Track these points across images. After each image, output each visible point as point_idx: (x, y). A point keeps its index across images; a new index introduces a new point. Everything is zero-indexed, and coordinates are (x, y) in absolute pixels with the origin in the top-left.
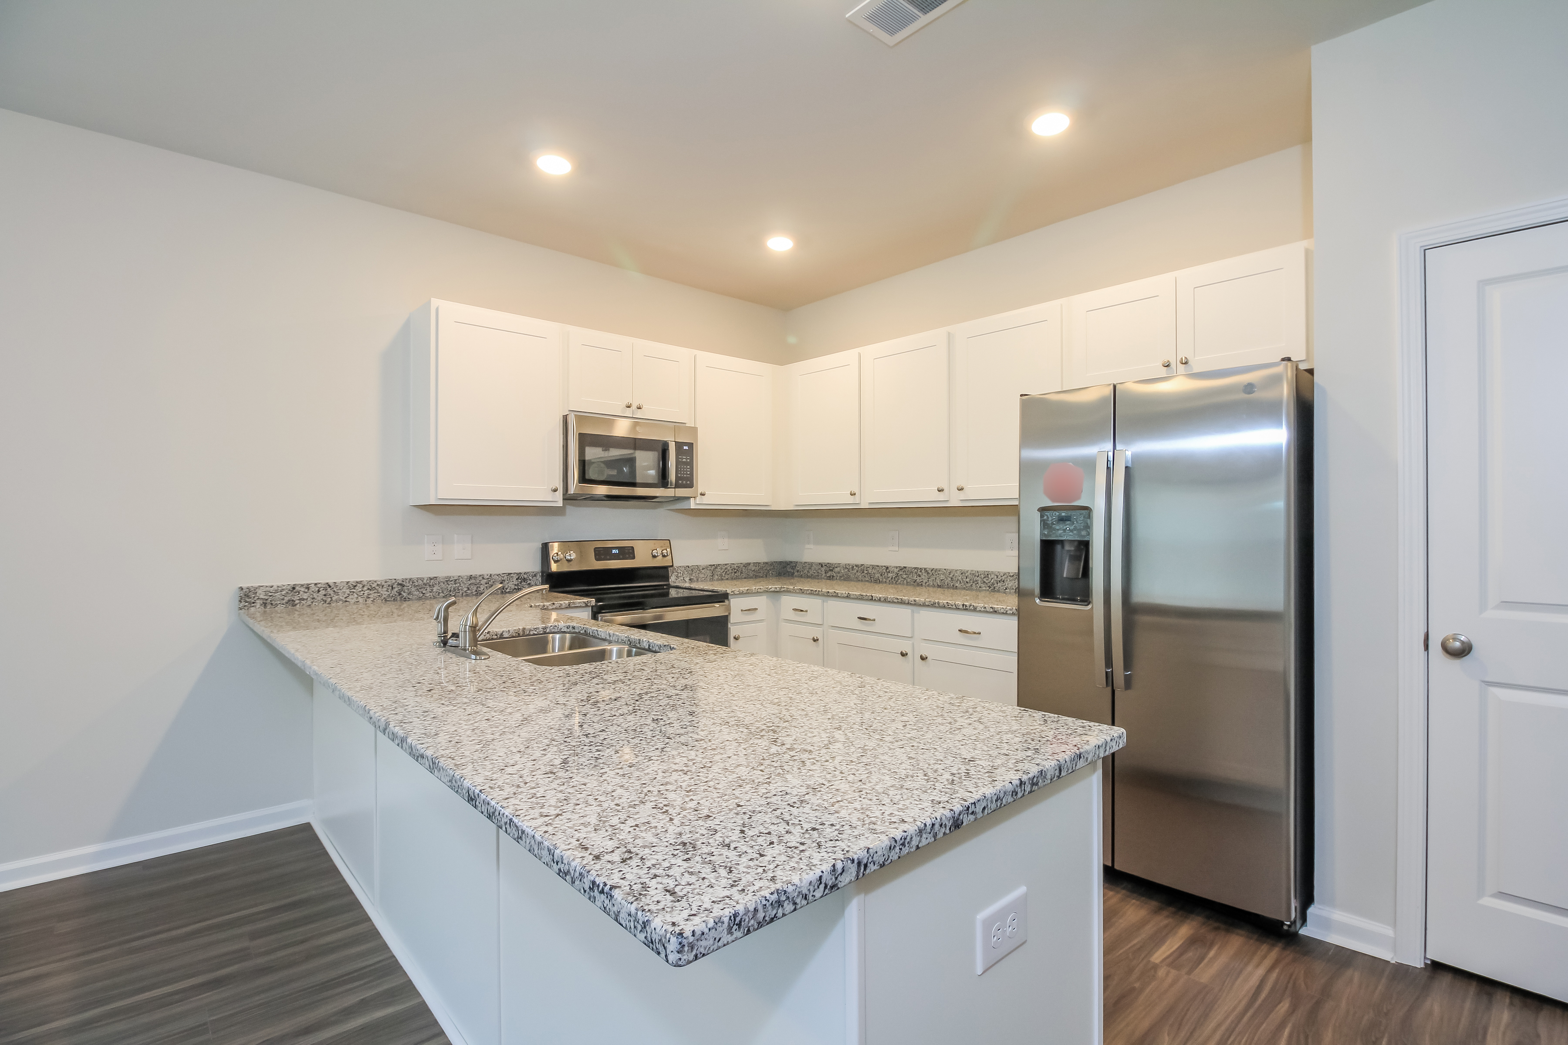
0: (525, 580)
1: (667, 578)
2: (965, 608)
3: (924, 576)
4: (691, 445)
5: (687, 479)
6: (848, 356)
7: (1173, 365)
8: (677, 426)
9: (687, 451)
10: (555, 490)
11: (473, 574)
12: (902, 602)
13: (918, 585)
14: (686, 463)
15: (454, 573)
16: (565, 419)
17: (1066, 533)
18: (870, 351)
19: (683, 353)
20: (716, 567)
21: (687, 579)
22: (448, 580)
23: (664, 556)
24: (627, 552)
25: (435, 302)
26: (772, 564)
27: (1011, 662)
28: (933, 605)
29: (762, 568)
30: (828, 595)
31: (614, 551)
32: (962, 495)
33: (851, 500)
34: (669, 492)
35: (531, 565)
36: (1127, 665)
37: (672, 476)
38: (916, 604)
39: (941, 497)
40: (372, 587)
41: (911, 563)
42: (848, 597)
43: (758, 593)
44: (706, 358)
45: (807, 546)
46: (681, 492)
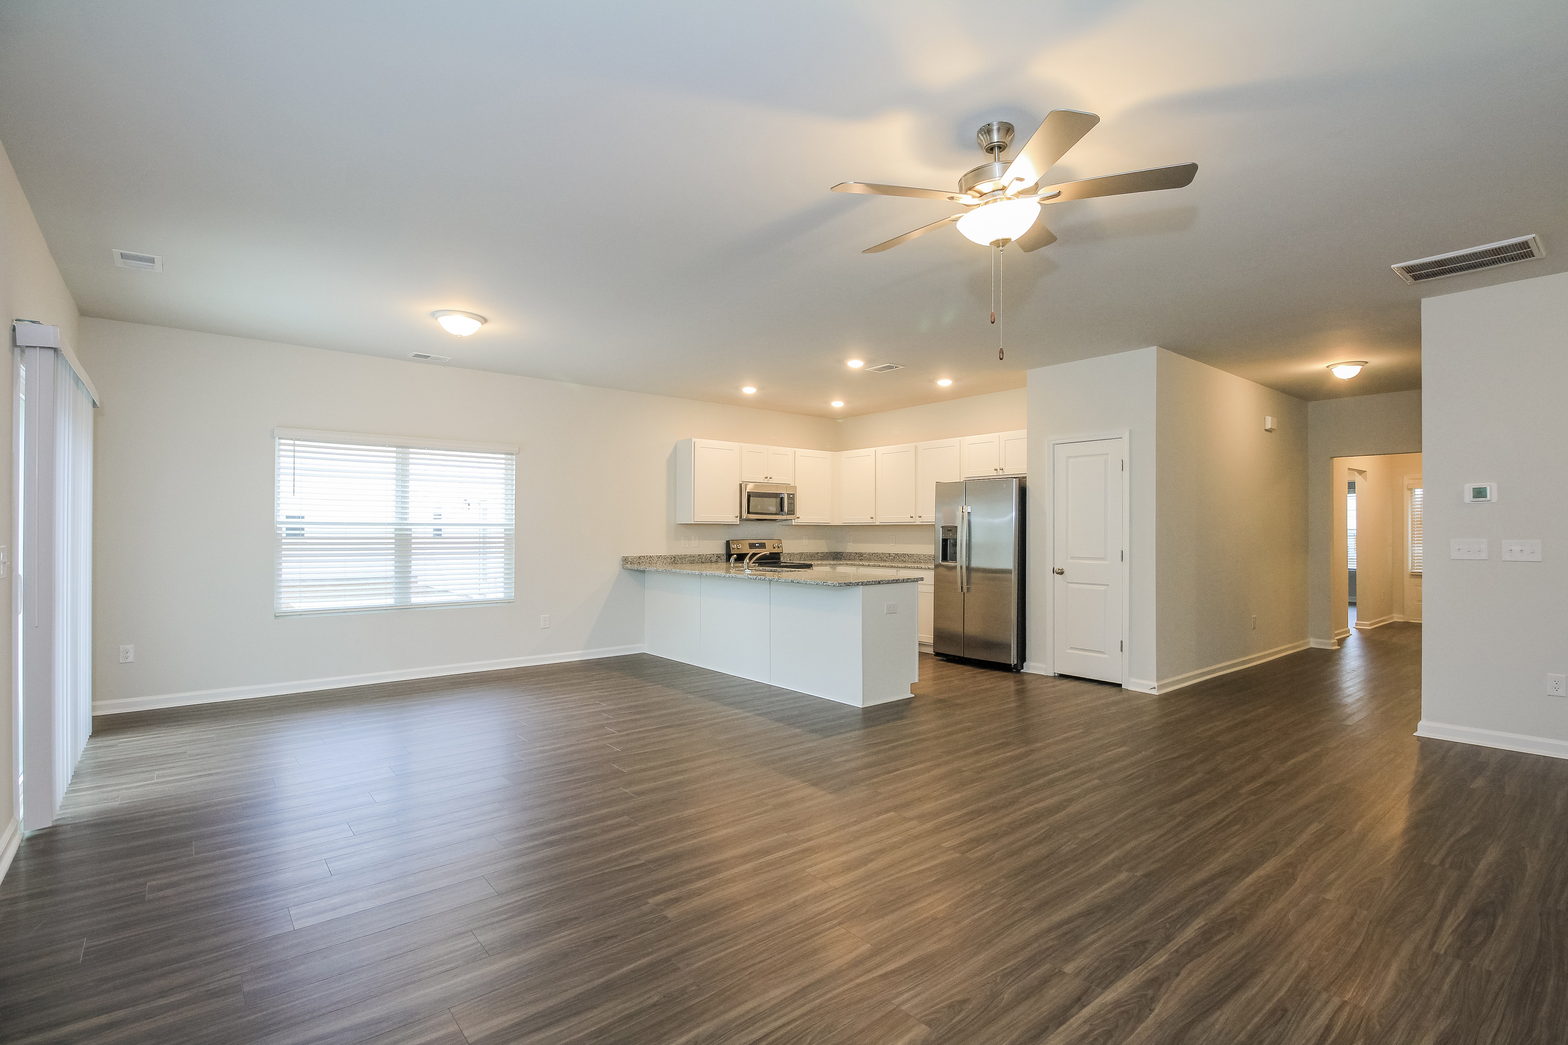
0: (719, 557)
1: (779, 559)
2: (918, 568)
3: (907, 558)
4: (793, 495)
5: (792, 511)
6: (871, 450)
7: (998, 470)
8: (787, 486)
9: (792, 498)
10: (737, 517)
11: (700, 554)
12: (892, 567)
13: (904, 562)
14: (791, 503)
15: (693, 553)
16: (741, 485)
17: (950, 535)
18: (881, 450)
19: (789, 451)
20: (802, 554)
21: (788, 559)
22: (691, 556)
23: (779, 548)
24: (763, 546)
25: (694, 440)
26: (830, 553)
27: (932, 588)
28: (905, 567)
29: (825, 555)
30: (859, 565)
31: (757, 545)
32: (920, 520)
33: (871, 521)
34: (784, 517)
35: (721, 550)
36: (968, 583)
37: (786, 509)
38: (898, 567)
39: (912, 520)
40: (665, 558)
41: (900, 552)
42: (869, 565)
43: (826, 565)
44: (800, 451)
45: (849, 544)
46: (789, 517)
